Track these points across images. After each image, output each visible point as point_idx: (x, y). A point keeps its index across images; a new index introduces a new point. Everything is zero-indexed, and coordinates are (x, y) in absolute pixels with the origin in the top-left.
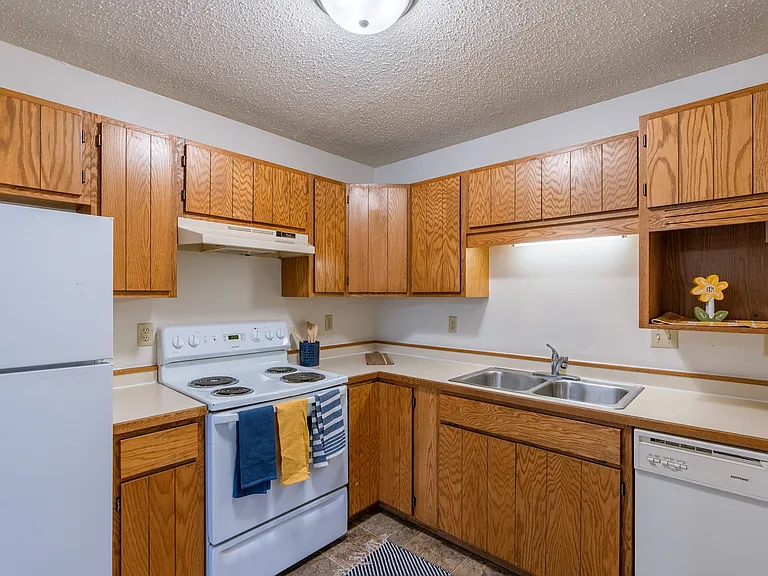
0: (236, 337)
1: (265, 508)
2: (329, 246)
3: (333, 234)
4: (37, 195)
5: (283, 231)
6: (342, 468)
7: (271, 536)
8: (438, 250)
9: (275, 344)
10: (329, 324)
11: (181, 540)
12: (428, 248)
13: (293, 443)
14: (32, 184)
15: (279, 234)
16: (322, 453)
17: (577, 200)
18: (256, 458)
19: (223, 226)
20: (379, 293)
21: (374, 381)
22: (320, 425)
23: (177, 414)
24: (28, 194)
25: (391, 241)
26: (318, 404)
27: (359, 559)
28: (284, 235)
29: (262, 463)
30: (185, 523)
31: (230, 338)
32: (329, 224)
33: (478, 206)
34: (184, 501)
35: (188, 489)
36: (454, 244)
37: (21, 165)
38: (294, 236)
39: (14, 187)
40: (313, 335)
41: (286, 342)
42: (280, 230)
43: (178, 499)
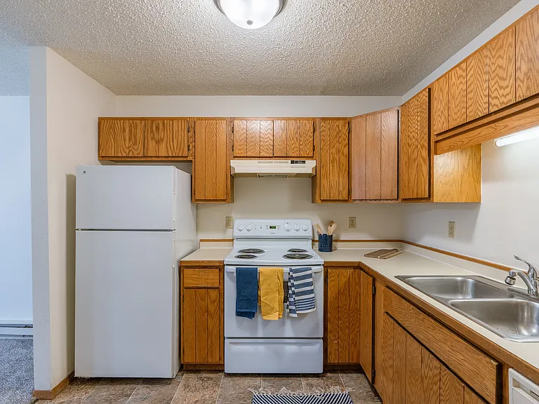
0: (275, 228)
1: (256, 329)
2: (333, 166)
3: (337, 157)
4: (173, 159)
5: (295, 160)
6: (318, 324)
7: (261, 348)
8: (415, 160)
9: (301, 234)
10: (352, 223)
11: (210, 326)
12: (409, 158)
13: (270, 295)
14: (170, 155)
15: (292, 162)
16: (294, 308)
17: (523, 82)
18: (245, 296)
19: (255, 162)
20: (375, 200)
21: (355, 268)
22: (293, 289)
23: (208, 262)
24: (170, 159)
25: (383, 157)
26: (291, 273)
27: (317, 392)
28: (296, 162)
29: (248, 300)
30: (212, 319)
31: (271, 227)
32: (333, 150)
33: (440, 113)
34: (212, 308)
35: (214, 302)
36: (425, 154)
37: (167, 148)
38: (304, 162)
39: (166, 157)
40: (331, 230)
41: (309, 234)
42: (293, 159)
43: (209, 306)
